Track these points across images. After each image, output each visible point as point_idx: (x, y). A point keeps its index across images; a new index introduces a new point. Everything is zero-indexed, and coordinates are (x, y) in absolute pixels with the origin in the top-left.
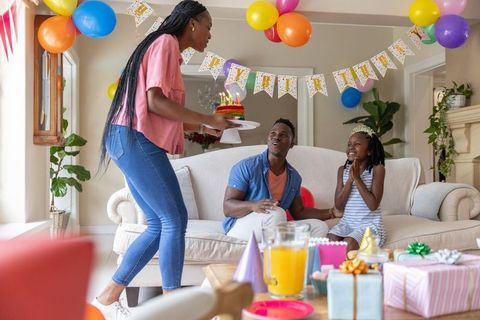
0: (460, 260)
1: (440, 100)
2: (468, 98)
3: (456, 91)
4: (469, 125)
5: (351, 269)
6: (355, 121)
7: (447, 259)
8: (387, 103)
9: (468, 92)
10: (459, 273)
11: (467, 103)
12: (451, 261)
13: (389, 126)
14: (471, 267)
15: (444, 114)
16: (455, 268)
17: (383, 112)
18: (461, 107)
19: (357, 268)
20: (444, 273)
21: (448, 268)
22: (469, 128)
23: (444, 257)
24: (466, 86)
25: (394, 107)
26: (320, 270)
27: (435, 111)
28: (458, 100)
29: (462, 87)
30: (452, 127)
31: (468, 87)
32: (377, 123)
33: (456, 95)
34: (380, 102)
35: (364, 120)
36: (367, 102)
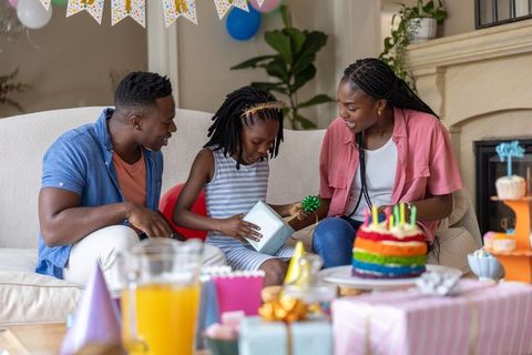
0: (456, 289)
1: (396, 28)
2: (440, 23)
3: (421, 12)
4: (442, 69)
5: (281, 313)
6: (251, 63)
7: (436, 287)
8: (306, 32)
9: (439, 12)
10: (455, 309)
11: (439, 32)
12: (443, 290)
13: (308, 73)
14: (474, 298)
15: (402, 51)
16: (449, 302)
17: (299, 48)
18: (430, 38)
19: (291, 312)
20: (431, 312)
21: (437, 303)
22: (444, 73)
23: (431, 284)
24: (436, 5)
25: (317, 40)
26: (220, 322)
27: (388, 46)
28: (424, 27)
29: (430, 5)
30: (416, 73)
31: (441, 5)
32: (289, 67)
33: (421, 17)
34: (294, 30)
35: (267, 62)
36: (271, 29)
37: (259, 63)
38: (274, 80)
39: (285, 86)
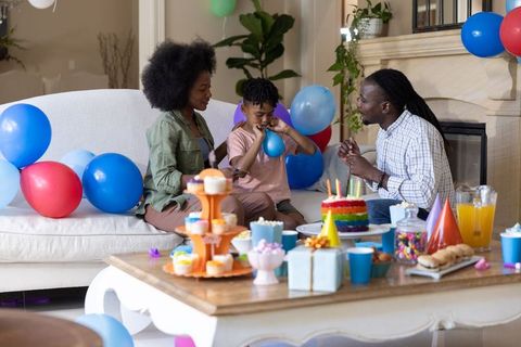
2: (386, 22)
3: (370, 12)
4: (386, 62)
6: (228, 43)
8: (275, 16)
9: (385, 14)
11: (384, 33)
13: (278, 51)
17: (269, 29)
22: (386, 65)
24: (383, 7)
25: (285, 22)
28: (373, 25)
29: (378, 7)
30: (365, 63)
31: (386, 7)
32: (260, 45)
33: (370, 17)
34: (265, 14)
35: (241, 41)
36: (245, 13)
37: (235, 42)
38: (247, 56)
39: (257, 62)
